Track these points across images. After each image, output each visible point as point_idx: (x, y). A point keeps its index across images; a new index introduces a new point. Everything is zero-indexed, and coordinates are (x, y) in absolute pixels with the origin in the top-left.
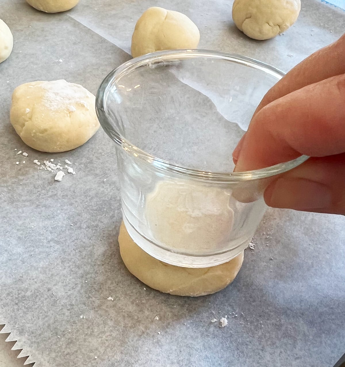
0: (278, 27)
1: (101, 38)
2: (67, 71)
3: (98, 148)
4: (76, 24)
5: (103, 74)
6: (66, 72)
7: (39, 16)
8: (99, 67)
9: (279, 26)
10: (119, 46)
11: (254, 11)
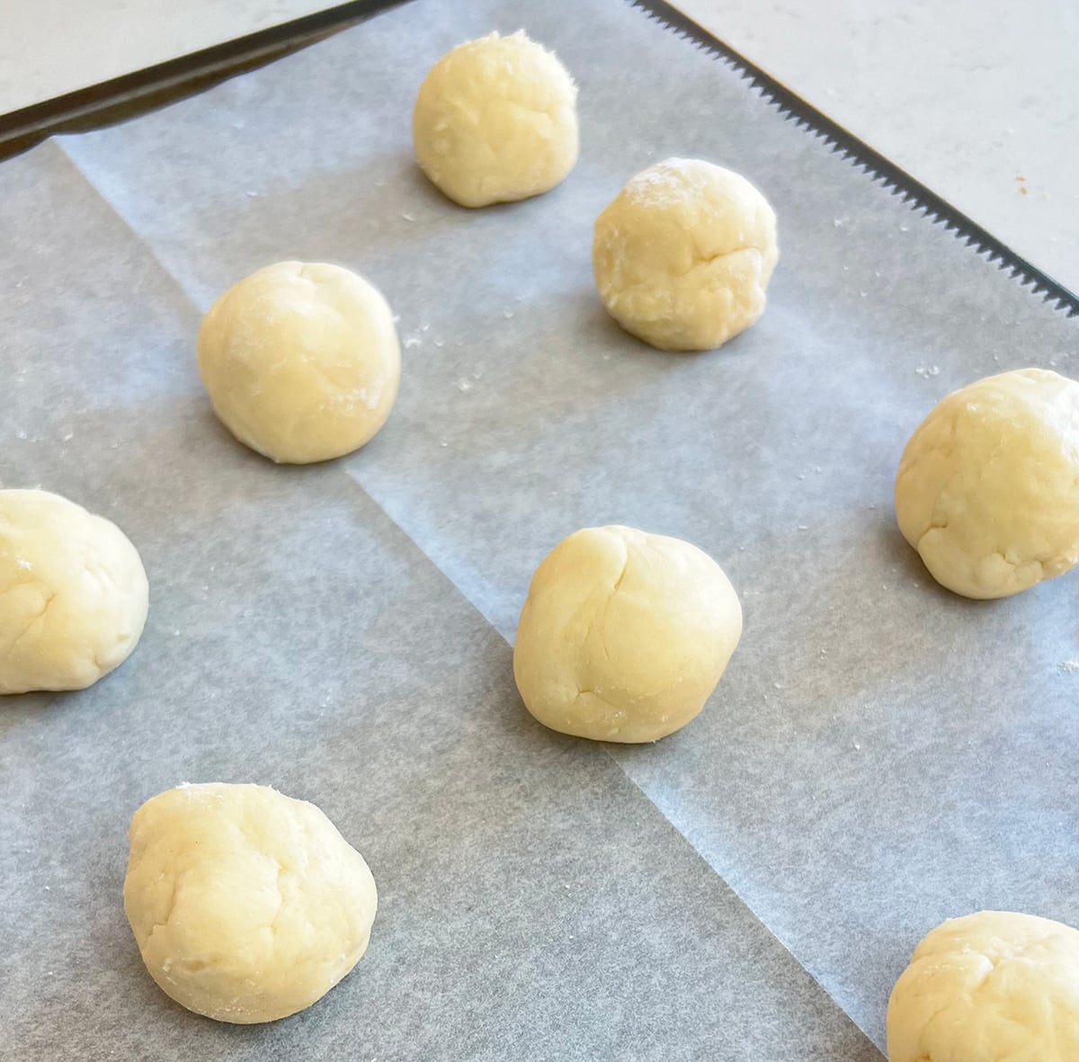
0: (1037, 565)
1: (440, 577)
2: (311, 717)
3: (361, 1035)
4: (369, 513)
5: (423, 735)
6: (310, 723)
7: (251, 475)
8: (416, 706)
9: (1043, 563)
10: (491, 621)
11: (959, 508)
